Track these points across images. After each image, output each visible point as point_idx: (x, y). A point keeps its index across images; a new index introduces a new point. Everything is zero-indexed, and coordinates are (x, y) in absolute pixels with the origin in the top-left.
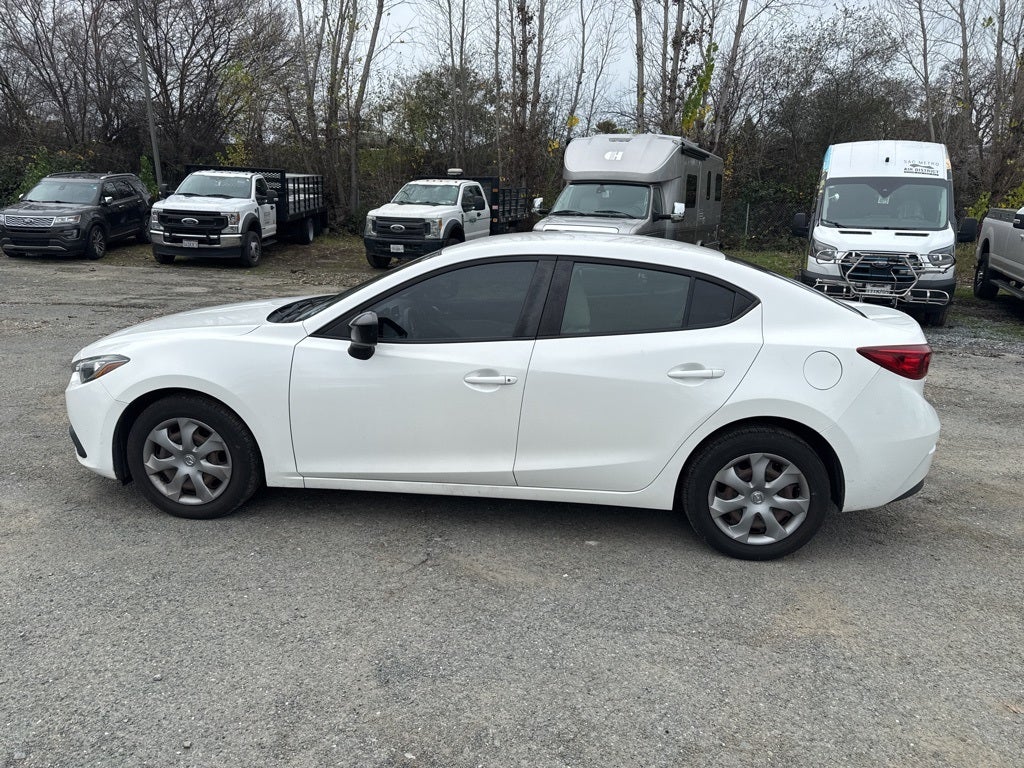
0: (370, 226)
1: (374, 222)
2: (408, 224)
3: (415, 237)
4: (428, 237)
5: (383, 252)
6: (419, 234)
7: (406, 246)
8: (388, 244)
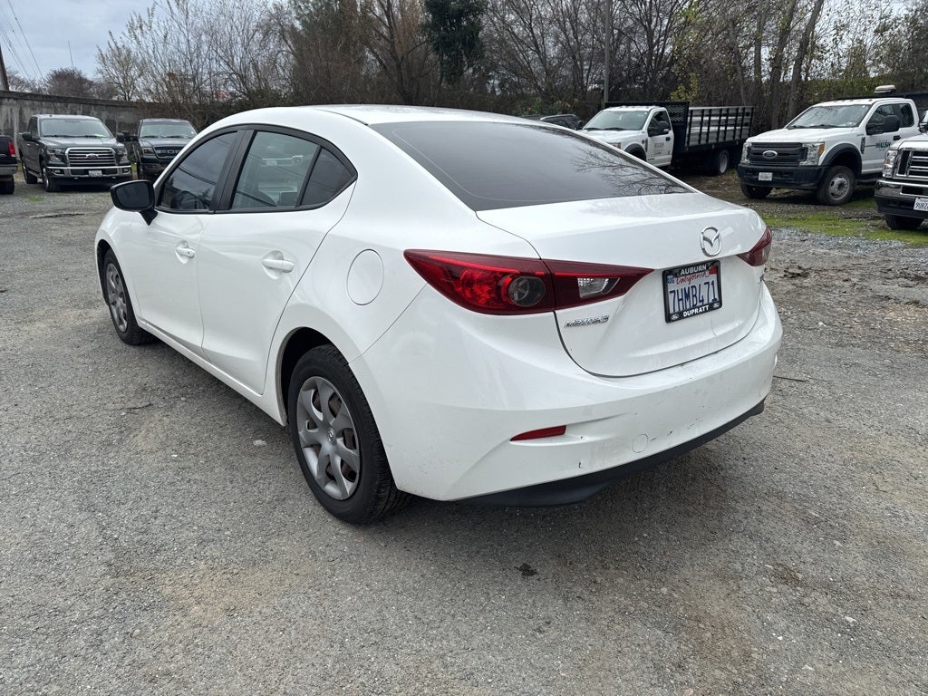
0: (745, 153)
1: (749, 148)
2: (782, 149)
3: (787, 163)
4: (804, 163)
5: (752, 181)
6: (794, 160)
7: (775, 173)
8: (756, 172)
